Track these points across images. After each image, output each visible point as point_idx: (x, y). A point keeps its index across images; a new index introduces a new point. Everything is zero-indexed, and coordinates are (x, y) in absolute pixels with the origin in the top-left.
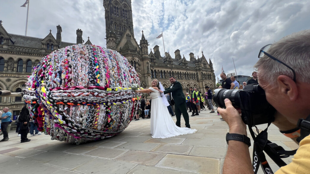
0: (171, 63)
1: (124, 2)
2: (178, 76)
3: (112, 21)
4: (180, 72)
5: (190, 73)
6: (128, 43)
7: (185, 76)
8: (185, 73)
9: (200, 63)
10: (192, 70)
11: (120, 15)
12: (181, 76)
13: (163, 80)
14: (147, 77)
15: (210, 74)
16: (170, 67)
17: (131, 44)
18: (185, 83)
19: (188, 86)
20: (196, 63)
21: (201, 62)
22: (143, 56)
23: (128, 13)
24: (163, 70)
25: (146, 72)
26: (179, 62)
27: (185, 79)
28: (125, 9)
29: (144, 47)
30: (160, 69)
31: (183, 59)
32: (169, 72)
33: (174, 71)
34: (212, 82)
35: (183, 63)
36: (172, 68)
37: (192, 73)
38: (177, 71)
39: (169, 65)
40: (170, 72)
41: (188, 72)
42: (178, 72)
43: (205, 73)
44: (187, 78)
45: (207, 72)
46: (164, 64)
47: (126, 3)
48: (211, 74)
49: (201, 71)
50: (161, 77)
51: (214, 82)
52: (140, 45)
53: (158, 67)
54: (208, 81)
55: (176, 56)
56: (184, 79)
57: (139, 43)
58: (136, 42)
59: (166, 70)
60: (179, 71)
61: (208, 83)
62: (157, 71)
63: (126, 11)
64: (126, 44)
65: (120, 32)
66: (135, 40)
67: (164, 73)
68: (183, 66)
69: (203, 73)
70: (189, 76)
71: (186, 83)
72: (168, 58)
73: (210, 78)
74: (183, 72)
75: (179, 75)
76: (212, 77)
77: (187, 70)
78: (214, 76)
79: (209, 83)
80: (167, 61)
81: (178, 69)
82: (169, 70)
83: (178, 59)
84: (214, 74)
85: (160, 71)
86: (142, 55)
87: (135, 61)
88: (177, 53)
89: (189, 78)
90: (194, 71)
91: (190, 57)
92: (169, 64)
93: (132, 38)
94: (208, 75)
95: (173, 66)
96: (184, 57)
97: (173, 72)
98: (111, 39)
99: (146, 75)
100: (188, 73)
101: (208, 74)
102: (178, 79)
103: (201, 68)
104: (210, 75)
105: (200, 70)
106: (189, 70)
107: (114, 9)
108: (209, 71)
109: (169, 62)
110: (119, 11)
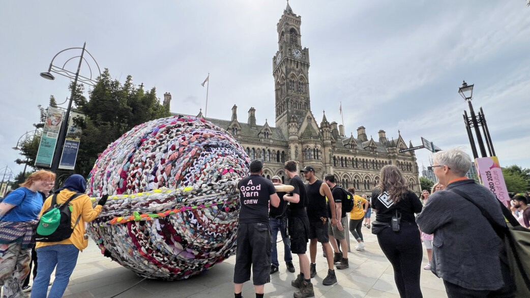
0: (355, 148)
1: (300, 75)
2: (363, 164)
3: (289, 99)
4: (367, 160)
5: (380, 161)
6: (309, 127)
7: (373, 165)
8: (373, 160)
9: (394, 147)
10: (383, 158)
11: (296, 90)
12: (367, 164)
13: (344, 170)
14: (328, 167)
15: (410, 163)
16: (353, 152)
17: (312, 128)
18: (372, 175)
19: (376, 178)
20: (390, 148)
21: (396, 147)
22: (325, 142)
23: (304, 87)
24: (344, 156)
25: (328, 161)
26: (364, 145)
27: (373, 170)
28: (301, 82)
29: (326, 131)
30: (340, 156)
31: (371, 141)
32: (351, 159)
33: (358, 157)
34: (413, 176)
35: (370, 147)
36: (355, 154)
37: (383, 161)
38: (362, 158)
39: (351, 151)
40: (353, 159)
41: (377, 159)
42: (363, 160)
43: (402, 162)
44: (375, 168)
45: (406, 161)
46: (346, 148)
47: (303, 75)
48: (412, 164)
49: (397, 159)
50: (341, 165)
51: (416, 175)
52: (321, 128)
53: (339, 152)
54: (407, 174)
55: (358, 136)
56: (371, 169)
57: (319, 126)
58: (317, 125)
59: (348, 157)
60: (365, 158)
61: (407, 177)
62: (336, 157)
63: (302, 84)
64: (308, 128)
65: (296, 111)
66: (316, 122)
67: (345, 161)
68: (371, 151)
69: (399, 162)
70: (378, 165)
71: (374, 174)
72: (351, 141)
73: (409, 170)
74: (370, 160)
75: (365, 164)
76: (413, 167)
77: (376, 156)
78: (417, 168)
79: (409, 176)
80: (348, 144)
81: (363, 155)
82: (351, 157)
83: (363, 140)
84: (416, 163)
85: (340, 158)
86: (324, 140)
87: (317, 149)
88: (361, 131)
89: (378, 168)
90: (386, 158)
91: (380, 136)
92: (352, 149)
93: (312, 120)
94: (408, 165)
95: (357, 151)
96: (372, 139)
97: (356, 159)
98: (294, 124)
99: (327, 165)
100: (376, 161)
101: (407, 163)
102: (363, 169)
103: (396, 154)
104: (410, 165)
105: (394, 157)
106: (379, 157)
107: (290, 83)
108: (409, 159)
109: (352, 146)
110: (295, 85)
